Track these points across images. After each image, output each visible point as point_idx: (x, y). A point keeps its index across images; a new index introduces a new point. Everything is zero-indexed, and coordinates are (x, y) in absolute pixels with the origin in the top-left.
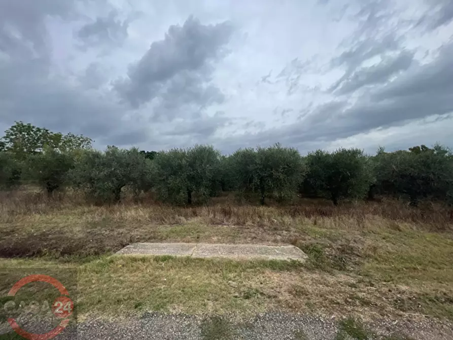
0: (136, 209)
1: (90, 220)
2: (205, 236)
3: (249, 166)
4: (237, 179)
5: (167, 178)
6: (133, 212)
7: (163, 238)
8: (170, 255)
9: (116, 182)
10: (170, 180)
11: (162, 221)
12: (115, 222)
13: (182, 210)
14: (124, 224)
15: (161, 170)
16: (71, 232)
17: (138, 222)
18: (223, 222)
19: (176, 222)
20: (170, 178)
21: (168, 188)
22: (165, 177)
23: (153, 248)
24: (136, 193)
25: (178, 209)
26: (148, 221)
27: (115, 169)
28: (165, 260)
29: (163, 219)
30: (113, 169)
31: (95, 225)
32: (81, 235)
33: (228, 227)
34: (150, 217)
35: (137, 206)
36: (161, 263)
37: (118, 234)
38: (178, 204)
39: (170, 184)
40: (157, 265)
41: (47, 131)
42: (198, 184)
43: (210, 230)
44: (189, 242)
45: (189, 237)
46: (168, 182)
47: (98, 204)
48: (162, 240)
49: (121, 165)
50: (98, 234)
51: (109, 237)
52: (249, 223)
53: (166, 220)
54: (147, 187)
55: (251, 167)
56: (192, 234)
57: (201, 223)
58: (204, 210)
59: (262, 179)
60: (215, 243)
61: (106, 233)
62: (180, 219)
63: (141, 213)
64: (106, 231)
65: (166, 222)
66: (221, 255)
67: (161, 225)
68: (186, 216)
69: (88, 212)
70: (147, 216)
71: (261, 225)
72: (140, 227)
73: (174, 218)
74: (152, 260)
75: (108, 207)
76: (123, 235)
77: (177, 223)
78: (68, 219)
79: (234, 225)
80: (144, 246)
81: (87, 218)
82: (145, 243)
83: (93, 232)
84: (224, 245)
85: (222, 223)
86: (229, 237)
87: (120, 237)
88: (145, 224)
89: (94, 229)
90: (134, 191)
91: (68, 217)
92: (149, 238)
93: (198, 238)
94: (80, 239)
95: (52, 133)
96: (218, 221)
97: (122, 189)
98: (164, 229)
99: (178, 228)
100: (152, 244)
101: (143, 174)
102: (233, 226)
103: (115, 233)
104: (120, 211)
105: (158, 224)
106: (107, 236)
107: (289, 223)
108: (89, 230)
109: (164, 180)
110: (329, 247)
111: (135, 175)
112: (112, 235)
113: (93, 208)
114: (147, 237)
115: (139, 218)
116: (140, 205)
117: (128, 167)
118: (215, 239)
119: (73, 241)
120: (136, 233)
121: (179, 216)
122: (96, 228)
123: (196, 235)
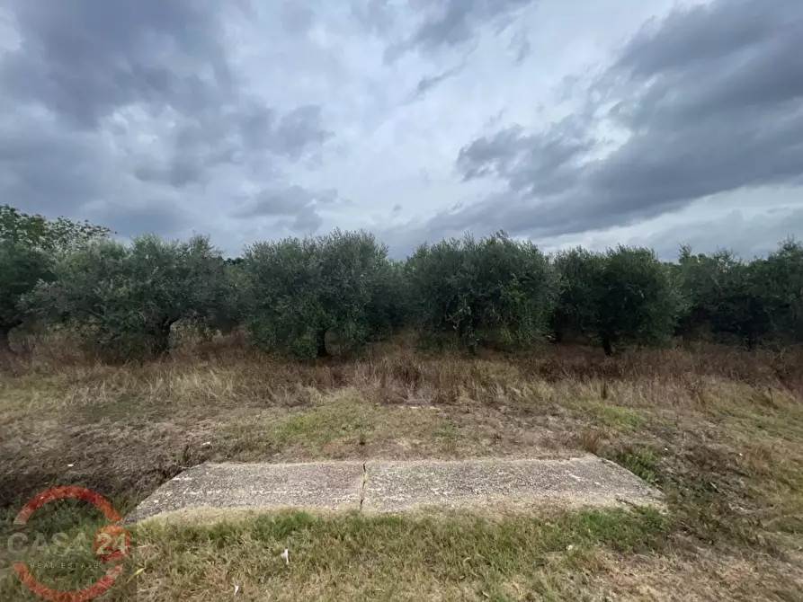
0: (205, 370)
1: (85, 400)
2: (379, 438)
3: (449, 277)
4: (422, 305)
5: (274, 302)
6: (196, 380)
7: (274, 447)
8: (301, 508)
9: (155, 308)
10: (281, 305)
11: (266, 399)
12: (150, 405)
13: (310, 371)
14: (173, 409)
15: (261, 285)
16: (26, 434)
17: (209, 404)
18: (407, 398)
19: (299, 399)
20: (280, 302)
21: (276, 323)
22: (268, 299)
23: (248, 481)
24: (205, 335)
25: (301, 368)
26: (234, 399)
27: (153, 283)
28: (288, 533)
29: (268, 394)
30: (149, 282)
31: (95, 413)
32: (50, 445)
33: (421, 410)
34: (238, 390)
35: (206, 364)
36: (278, 546)
37: (154, 437)
38: (300, 357)
39: (280, 314)
40: (266, 559)
41: (12, 210)
42: (342, 316)
43: (385, 419)
44: (341, 457)
45: (339, 442)
46: (277, 309)
47: (114, 360)
48: (271, 454)
49: (169, 274)
50: (100, 440)
51: (129, 446)
52: (464, 397)
53: (275, 397)
54: (228, 321)
55: (452, 280)
56: (343, 432)
57: (357, 402)
58: (359, 371)
59: (476, 305)
60: (408, 456)
61: (121, 436)
62: (308, 393)
63: (217, 381)
64: (123, 429)
65: (275, 401)
66: (442, 499)
67: (264, 408)
68: (320, 385)
69: (86, 381)
70: (229, 388)
71: (492, 404)
72: (214, 414)
73: (292, 391)
74: (246, 536)
75: (138, 366)
76: (167, 438)
77: (301, 402)
78: (29, 399)
79: (433, 403)
80: (223, 473)
81: (79, 396)
82: (226, 466)
83: (87, 433)
84: (434, 462)
85: (402, 399)
86: (437, 439)
87: (158, 445)
88: (223, 406)
89: (92, 426)
90: (201, 331)
91: (29, 394)
92: (237, 449)
93: (362, 443)
94: (46, 455)
95: (25, 216)
96: (395, 397)
97: (173, 327)
98: (273, 419)
99: (308, 417)
100: (245, 465)
101: (220, 293)
102: (432, 408)
103: (148, 434)
104: (165, 376)
105: (257, 406)
106: (122, 445)
107: (549, 396)
108: (76, 429)
109: (266, 306)
110: (666, 454)
111: (200, 295)
112: (136, 441)
113: (99, 369)
114: (231, 443)
115: (210, 392)
116: (214, 361)
117: (185, 278)
118: (404, 443)
119: (24, 462)
120: (201, 433)
121: (304, 385)
122: (97, 422)
123: (355, 436)
